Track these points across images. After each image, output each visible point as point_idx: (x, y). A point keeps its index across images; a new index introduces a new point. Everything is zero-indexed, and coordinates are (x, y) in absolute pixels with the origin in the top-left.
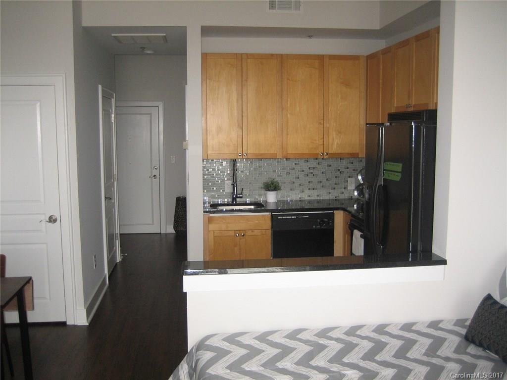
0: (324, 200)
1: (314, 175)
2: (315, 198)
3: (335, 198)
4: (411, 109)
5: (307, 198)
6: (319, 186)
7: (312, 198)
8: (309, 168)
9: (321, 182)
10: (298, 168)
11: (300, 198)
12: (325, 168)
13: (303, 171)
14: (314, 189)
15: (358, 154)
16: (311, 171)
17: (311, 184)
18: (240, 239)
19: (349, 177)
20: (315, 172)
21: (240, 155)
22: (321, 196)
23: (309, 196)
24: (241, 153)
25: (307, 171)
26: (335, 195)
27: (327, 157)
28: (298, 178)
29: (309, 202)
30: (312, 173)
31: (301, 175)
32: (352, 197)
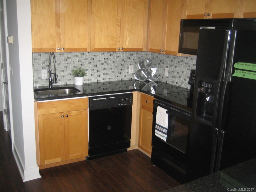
0: (114, 82)
1: (107, 64)
2: (107, 80)
3: (121, 80)
4: (210, 17)
5: (102, 81)
6: (110, 72)
7: (106, 81)
8: (104, 59)
9: (112, 69)
10: (97, 59)
11: (98, 81)
12: (115, 58)
13: (100, 61)
14: (107, 74)
15: (142, 49)
16: (106, 60)
17: (105, 71)
18: (64, 119)
19: (130, 65)
20: (108, 61)
21: (58, 49)
22: (112, 78)
23: (104, 79)
24: (60, 48)
25: (103, 61)
26: (121, 78)
27: (122, 51)
28: (97, 66)
29: (104, 84)
30: (106, 62)
31: (99, 64)
32: (131, 78)
